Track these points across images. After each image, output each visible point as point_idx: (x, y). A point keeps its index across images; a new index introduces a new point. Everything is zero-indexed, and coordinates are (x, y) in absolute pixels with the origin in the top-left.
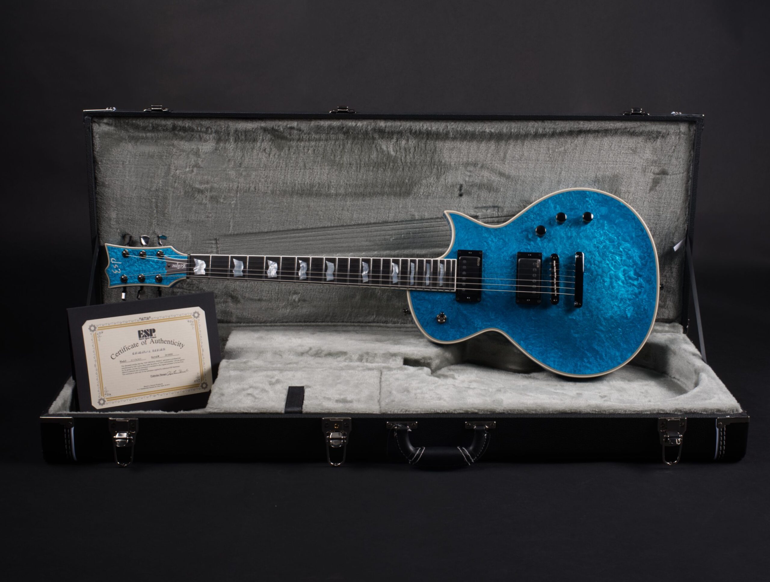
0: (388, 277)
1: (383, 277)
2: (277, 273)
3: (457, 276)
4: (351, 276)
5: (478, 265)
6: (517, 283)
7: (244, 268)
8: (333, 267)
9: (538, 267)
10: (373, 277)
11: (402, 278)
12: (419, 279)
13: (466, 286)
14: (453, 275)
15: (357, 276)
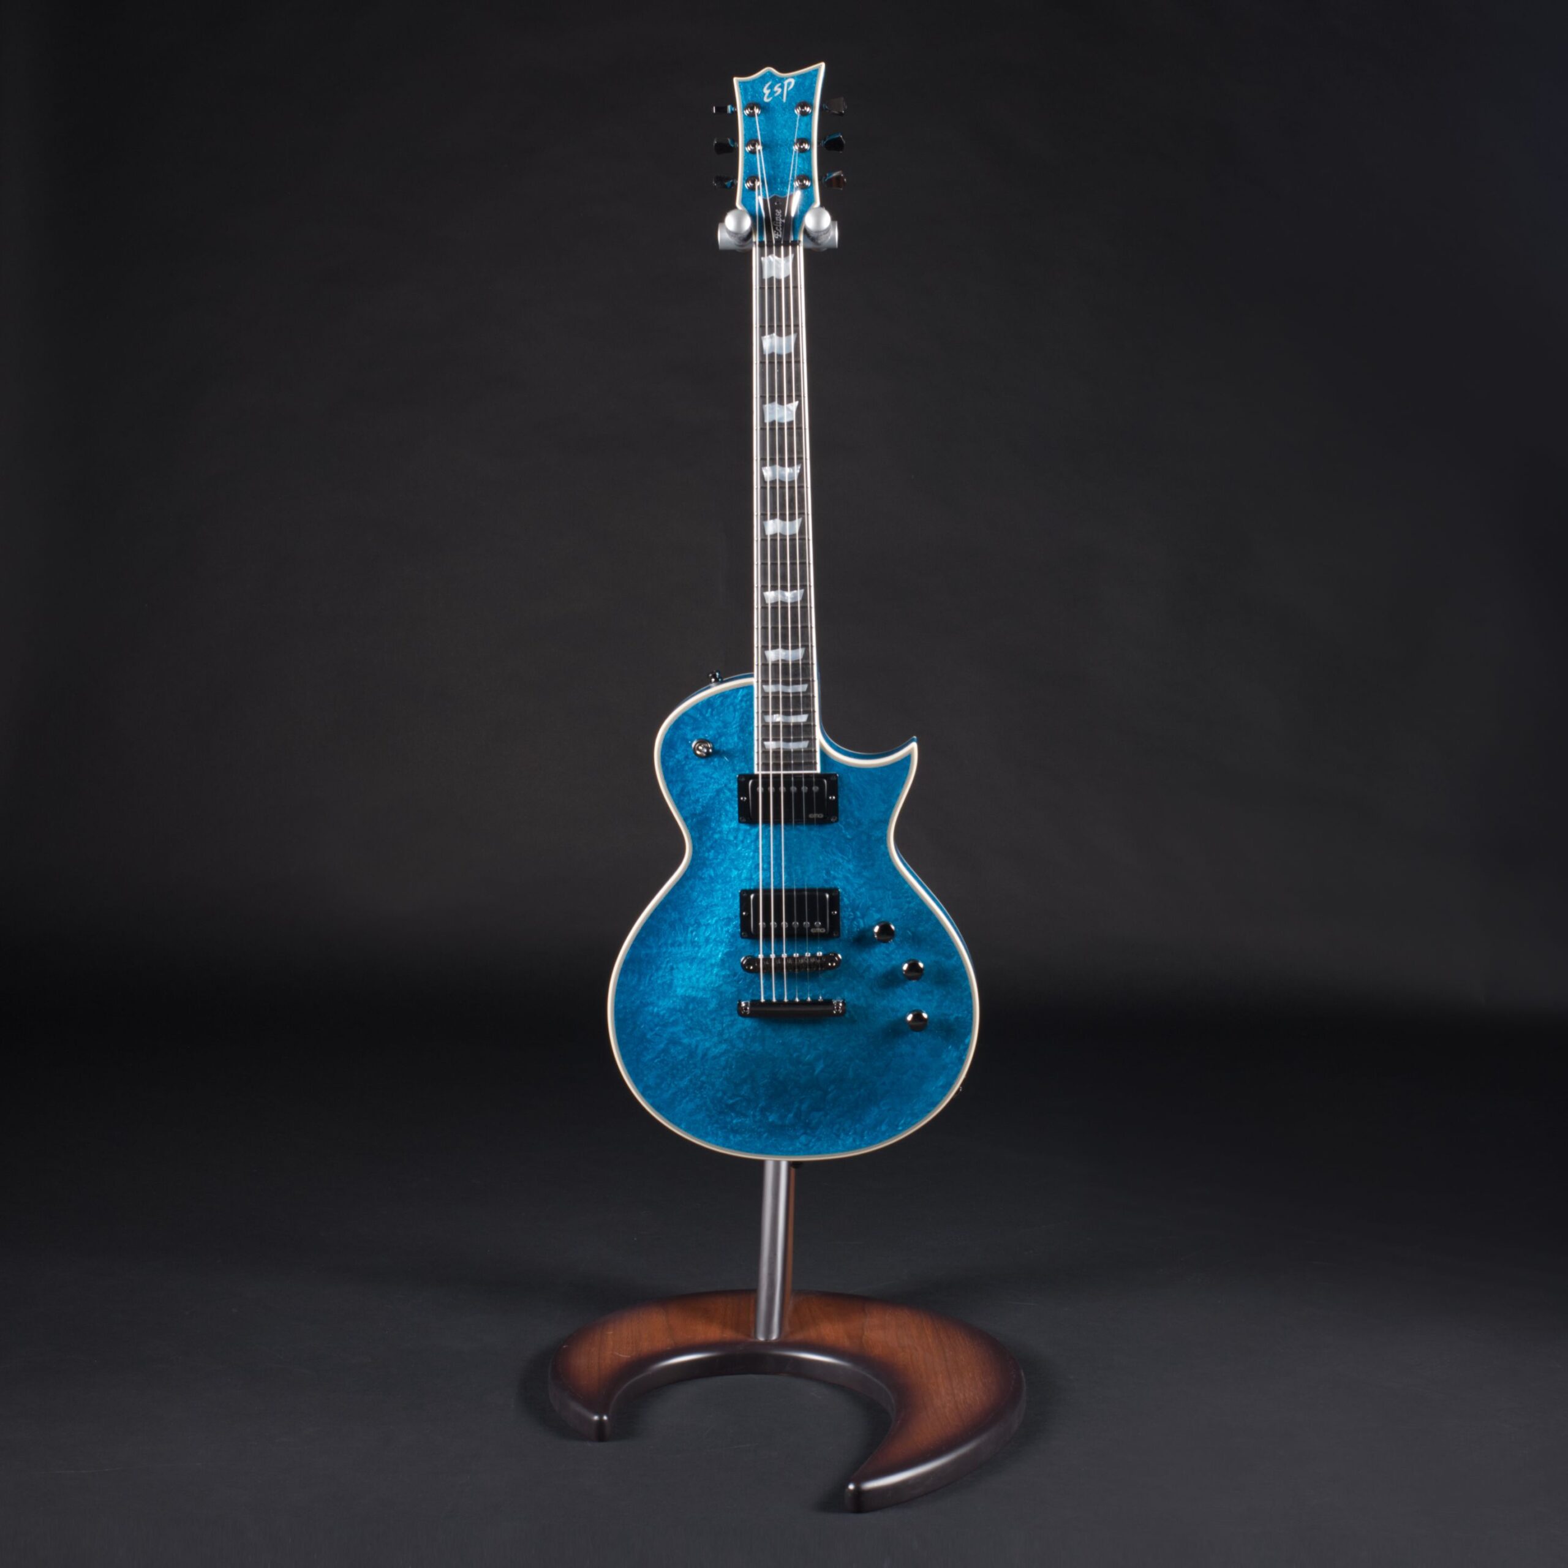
0: (775, 641)
2: (773, 424)
5: (810, 817)
6: (778, 893)
8: (790, 533)
10: (774, 611)
11: (775, 668)
12: (775, 701)
13: (766, 794)
15: (774, 581)
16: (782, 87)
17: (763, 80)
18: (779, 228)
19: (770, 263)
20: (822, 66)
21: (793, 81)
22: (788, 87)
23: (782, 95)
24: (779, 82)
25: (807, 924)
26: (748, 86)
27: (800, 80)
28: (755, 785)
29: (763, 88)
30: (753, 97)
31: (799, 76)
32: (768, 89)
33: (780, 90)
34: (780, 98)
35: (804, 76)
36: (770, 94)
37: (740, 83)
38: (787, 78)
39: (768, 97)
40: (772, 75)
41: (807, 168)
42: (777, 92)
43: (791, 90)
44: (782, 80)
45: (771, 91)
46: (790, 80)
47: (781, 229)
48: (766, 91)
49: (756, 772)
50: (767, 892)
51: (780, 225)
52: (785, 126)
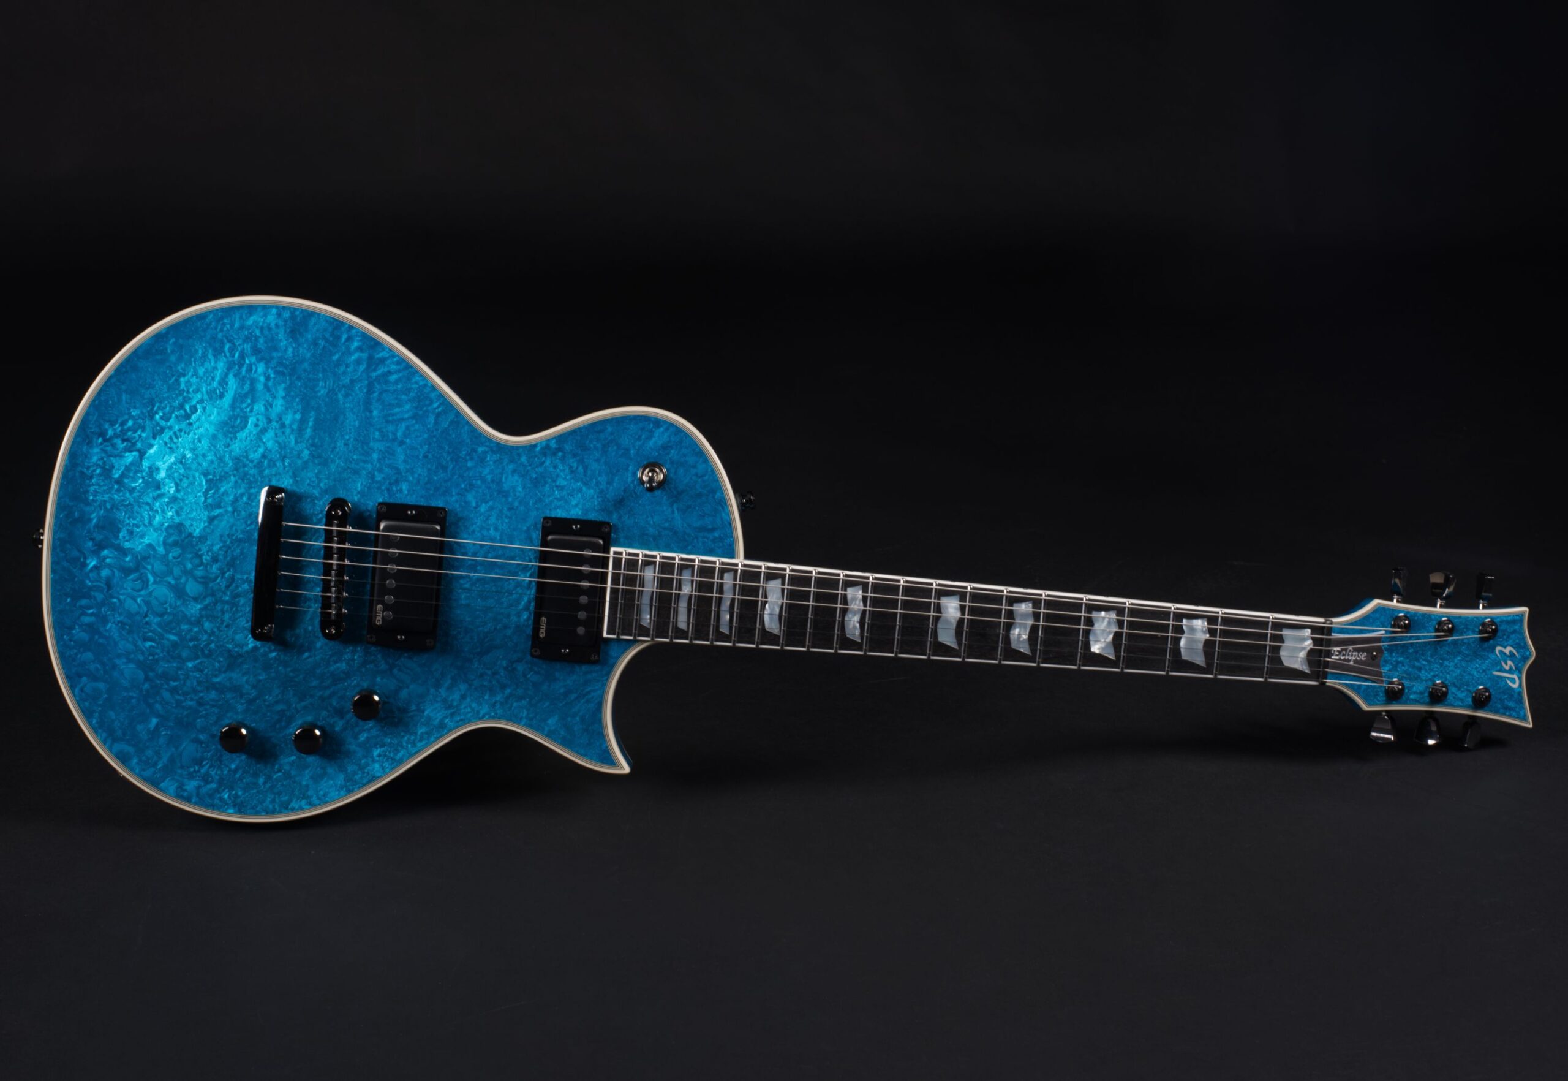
0: (792, 595)
1: (805, 596)
2: (1090, 622)
3: (605, 589)
4: (893, 603)
5: (544, 619)
6: (439, 563)
7: (1179, 639)
8: (940, 632)
9: (380, 607)
10: (833, 598)
11: (755, 591)
12: (709, 587)
13: (581, 560)
14: (614, 592)
15: (875, 602)
16: (1510, 671)
17: (1521, 646)
18: (1344, 655)
19: (1304, 639)
20: (1530, 726)
21: (1515, 686)
22: (1508, 678)
23: (1502, 670)
24: (1516, 668)
25: (390, 599)
26: (1517, 627)
27: (1516, 695)
28: (595, 547)
29: (1512, 646)
30: (1504, 631)
31: (1520, 694)
32: (1510, 652)
33: (1507, 668)
34: (1499, 667)
35: (1520, 701)
36: (1505, 654)
37: (1522, 614)
38: (1520, 678)
39: (1501, 652)
40: (1525, 659)
41: (1412, 697)
42: (1506, 664)
43: (1506, 683)
44: (1520, 671)
45: (1508, 656)
46: (1517, 682)
47: (1342, 658)
48: (1508, 650)
49: (613, 549)
50: (441, 547)
51: (1347, 658)
52: (1465, 672)
